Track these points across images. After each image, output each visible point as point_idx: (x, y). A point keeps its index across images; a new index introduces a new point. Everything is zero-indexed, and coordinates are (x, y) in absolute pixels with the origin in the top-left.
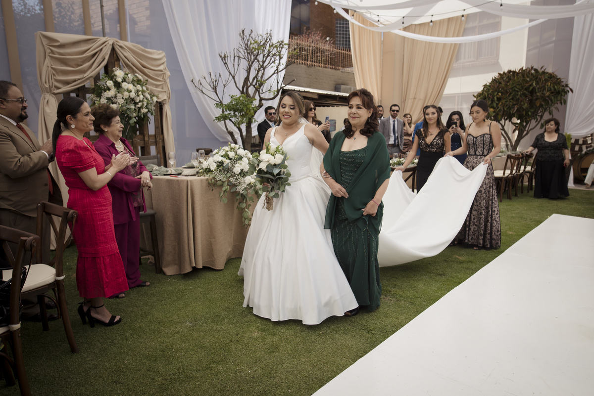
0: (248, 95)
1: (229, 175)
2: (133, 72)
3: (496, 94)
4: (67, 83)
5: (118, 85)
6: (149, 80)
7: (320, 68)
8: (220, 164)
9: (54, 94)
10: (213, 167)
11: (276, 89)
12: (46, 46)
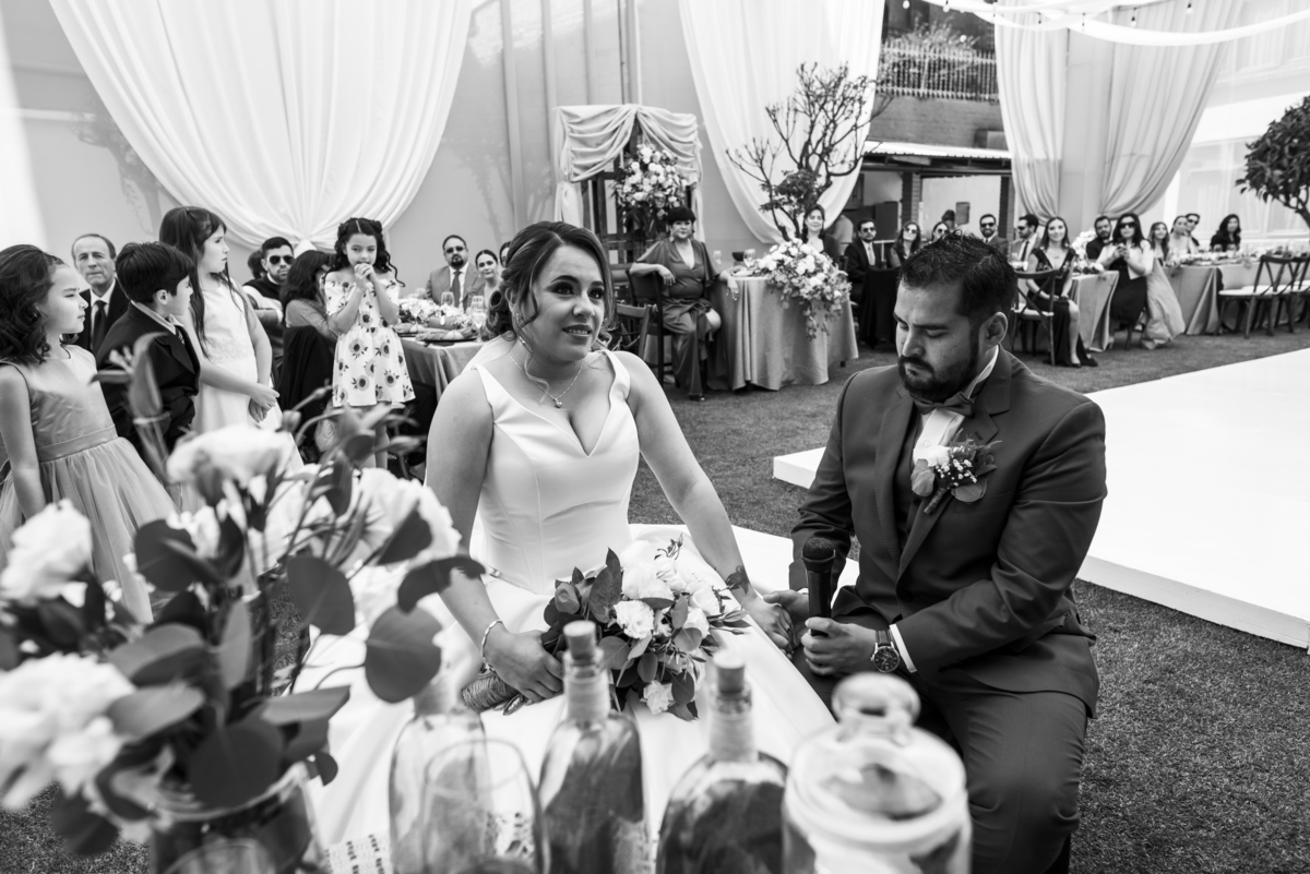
0: (808, 167)
1: (790, 276)
2: (659, 148)
3: (1287, 141)
4: (586, 168)
5: (644, 167)
6: (680, 158)
7: (945, 100)
8: (781, 262)
9: (573, 182)
10: (772, 266)
11: (853, 159)
12: (566, 125)
